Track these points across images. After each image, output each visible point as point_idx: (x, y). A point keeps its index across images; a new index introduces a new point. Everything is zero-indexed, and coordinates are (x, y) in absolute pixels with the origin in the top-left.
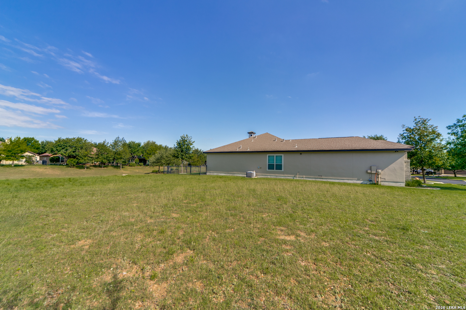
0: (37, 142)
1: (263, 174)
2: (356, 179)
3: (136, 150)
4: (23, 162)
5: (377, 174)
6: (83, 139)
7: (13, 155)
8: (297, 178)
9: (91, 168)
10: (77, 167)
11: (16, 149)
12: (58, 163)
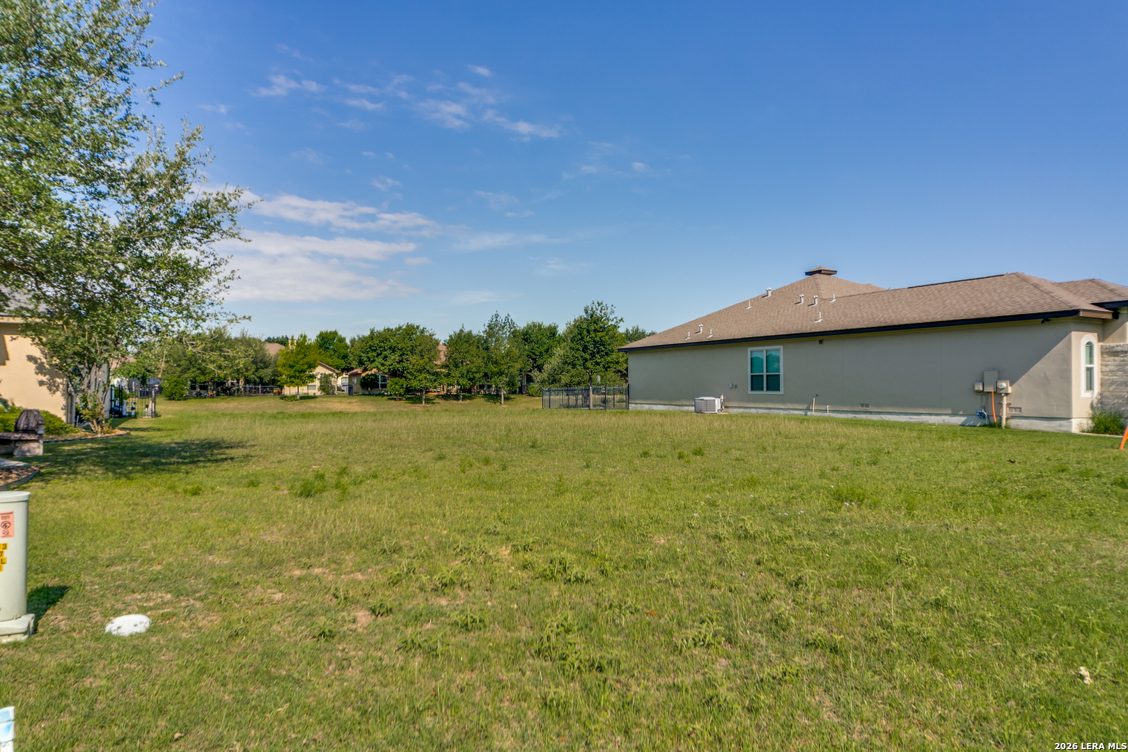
0: (342, 340)
1: (742, 405)
2: (950, 412)
3: (542, 350)
4: (314, 388)
5: (998, 394)
6: (418, 327)
7: (297, 374)
8: (828, 414)
9: (437, 400)
10: (407, 399)
11: (301, 362)
12: (375, 391)
